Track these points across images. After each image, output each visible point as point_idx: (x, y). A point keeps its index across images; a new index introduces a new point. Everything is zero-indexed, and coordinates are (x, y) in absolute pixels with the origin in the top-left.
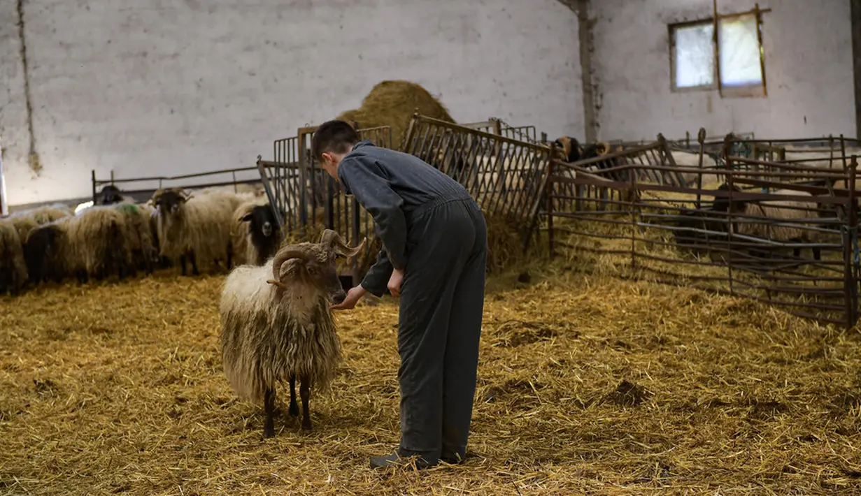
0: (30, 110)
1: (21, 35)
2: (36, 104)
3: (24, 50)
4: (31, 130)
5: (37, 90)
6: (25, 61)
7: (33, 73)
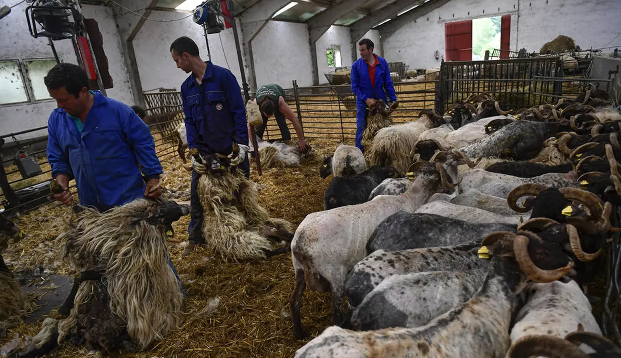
0: (517, 40)
1: (518, 24)
2: (519, 39)
3: (518, 28)
4: (517, 45)
5: (520, 36)
6: (518, 30)
7: (519, 32)
